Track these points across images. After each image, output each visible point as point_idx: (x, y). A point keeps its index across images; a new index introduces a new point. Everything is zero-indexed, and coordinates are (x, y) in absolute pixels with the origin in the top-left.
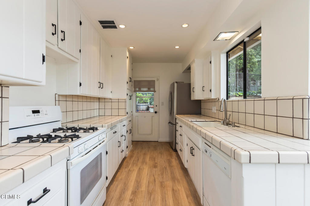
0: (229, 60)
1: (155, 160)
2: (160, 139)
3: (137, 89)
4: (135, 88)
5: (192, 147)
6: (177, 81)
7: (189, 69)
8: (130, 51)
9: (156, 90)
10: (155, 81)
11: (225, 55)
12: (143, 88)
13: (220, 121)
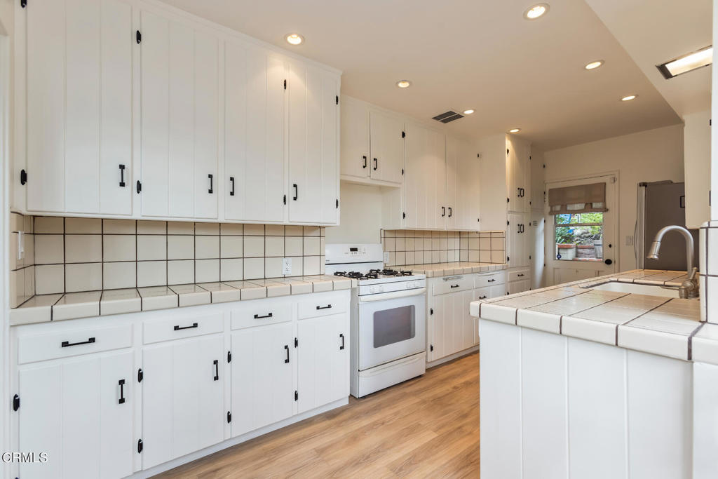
3: (558, 208)
4: (551, 207)
8: (513, 137)
9: (608, 207)
10: (605, 184)
12: (572, 204)
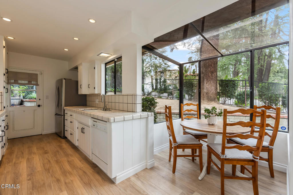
0: (107, 67)
1: (44, 149)
2: (44, 132)
5: (83, 128)
6: (65, 78)
7: (76, 68)
8: (6, 40)
9: (38, 84)
10: (37, 74)
11: (104, 65)
12: (20, 80)
13: (101, 108)
